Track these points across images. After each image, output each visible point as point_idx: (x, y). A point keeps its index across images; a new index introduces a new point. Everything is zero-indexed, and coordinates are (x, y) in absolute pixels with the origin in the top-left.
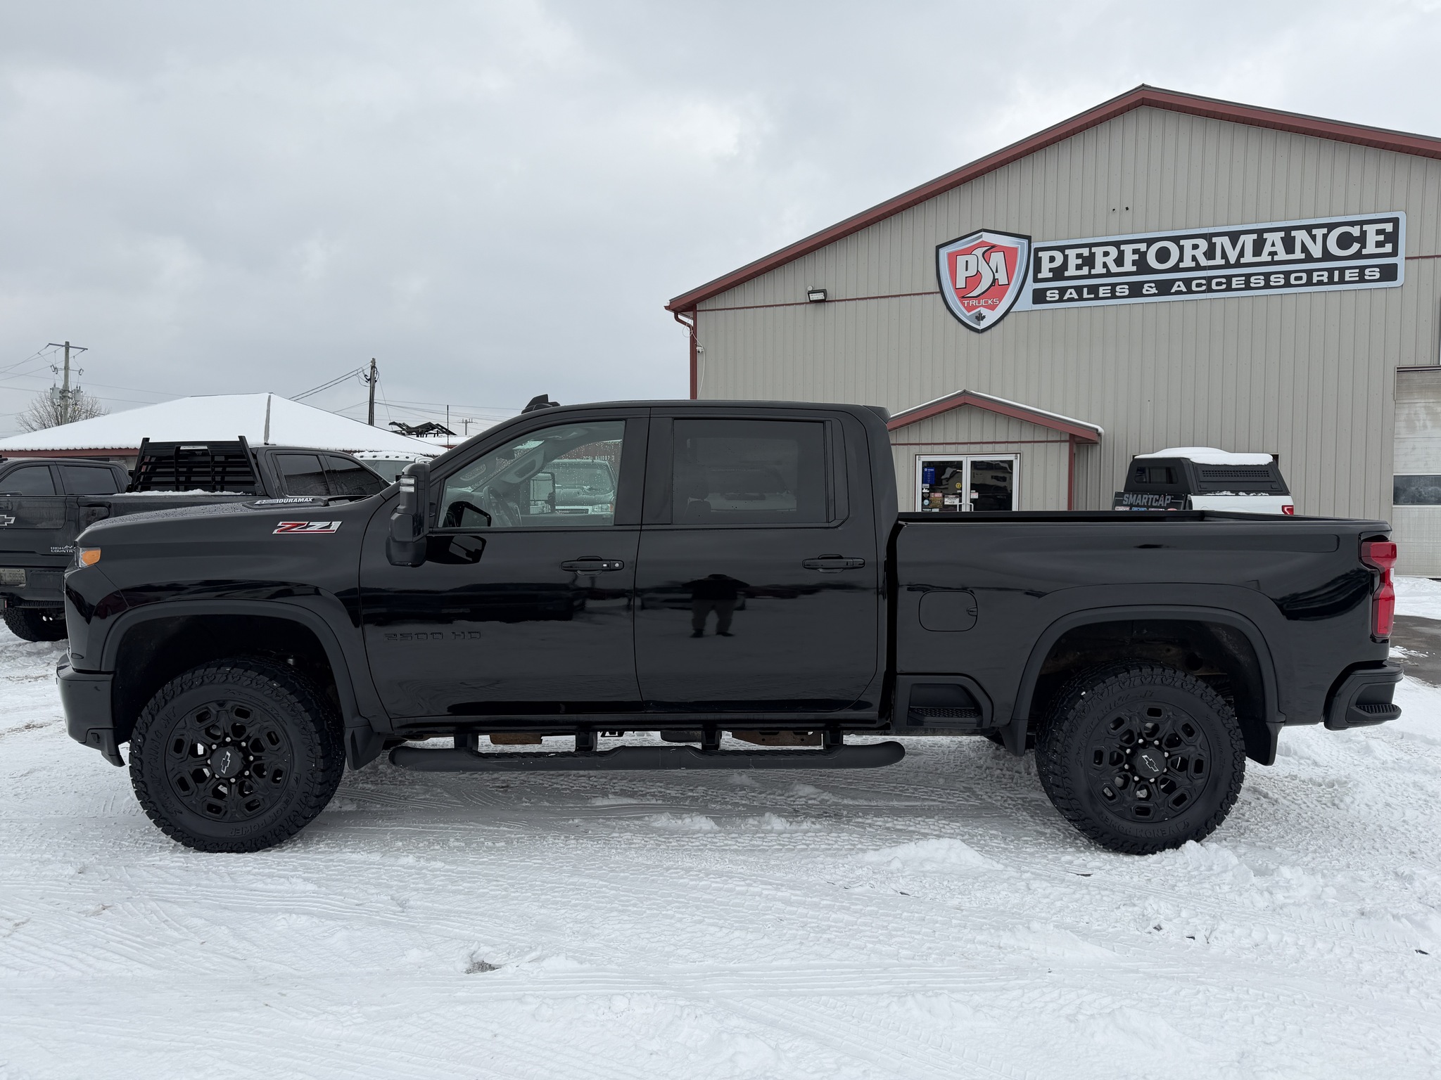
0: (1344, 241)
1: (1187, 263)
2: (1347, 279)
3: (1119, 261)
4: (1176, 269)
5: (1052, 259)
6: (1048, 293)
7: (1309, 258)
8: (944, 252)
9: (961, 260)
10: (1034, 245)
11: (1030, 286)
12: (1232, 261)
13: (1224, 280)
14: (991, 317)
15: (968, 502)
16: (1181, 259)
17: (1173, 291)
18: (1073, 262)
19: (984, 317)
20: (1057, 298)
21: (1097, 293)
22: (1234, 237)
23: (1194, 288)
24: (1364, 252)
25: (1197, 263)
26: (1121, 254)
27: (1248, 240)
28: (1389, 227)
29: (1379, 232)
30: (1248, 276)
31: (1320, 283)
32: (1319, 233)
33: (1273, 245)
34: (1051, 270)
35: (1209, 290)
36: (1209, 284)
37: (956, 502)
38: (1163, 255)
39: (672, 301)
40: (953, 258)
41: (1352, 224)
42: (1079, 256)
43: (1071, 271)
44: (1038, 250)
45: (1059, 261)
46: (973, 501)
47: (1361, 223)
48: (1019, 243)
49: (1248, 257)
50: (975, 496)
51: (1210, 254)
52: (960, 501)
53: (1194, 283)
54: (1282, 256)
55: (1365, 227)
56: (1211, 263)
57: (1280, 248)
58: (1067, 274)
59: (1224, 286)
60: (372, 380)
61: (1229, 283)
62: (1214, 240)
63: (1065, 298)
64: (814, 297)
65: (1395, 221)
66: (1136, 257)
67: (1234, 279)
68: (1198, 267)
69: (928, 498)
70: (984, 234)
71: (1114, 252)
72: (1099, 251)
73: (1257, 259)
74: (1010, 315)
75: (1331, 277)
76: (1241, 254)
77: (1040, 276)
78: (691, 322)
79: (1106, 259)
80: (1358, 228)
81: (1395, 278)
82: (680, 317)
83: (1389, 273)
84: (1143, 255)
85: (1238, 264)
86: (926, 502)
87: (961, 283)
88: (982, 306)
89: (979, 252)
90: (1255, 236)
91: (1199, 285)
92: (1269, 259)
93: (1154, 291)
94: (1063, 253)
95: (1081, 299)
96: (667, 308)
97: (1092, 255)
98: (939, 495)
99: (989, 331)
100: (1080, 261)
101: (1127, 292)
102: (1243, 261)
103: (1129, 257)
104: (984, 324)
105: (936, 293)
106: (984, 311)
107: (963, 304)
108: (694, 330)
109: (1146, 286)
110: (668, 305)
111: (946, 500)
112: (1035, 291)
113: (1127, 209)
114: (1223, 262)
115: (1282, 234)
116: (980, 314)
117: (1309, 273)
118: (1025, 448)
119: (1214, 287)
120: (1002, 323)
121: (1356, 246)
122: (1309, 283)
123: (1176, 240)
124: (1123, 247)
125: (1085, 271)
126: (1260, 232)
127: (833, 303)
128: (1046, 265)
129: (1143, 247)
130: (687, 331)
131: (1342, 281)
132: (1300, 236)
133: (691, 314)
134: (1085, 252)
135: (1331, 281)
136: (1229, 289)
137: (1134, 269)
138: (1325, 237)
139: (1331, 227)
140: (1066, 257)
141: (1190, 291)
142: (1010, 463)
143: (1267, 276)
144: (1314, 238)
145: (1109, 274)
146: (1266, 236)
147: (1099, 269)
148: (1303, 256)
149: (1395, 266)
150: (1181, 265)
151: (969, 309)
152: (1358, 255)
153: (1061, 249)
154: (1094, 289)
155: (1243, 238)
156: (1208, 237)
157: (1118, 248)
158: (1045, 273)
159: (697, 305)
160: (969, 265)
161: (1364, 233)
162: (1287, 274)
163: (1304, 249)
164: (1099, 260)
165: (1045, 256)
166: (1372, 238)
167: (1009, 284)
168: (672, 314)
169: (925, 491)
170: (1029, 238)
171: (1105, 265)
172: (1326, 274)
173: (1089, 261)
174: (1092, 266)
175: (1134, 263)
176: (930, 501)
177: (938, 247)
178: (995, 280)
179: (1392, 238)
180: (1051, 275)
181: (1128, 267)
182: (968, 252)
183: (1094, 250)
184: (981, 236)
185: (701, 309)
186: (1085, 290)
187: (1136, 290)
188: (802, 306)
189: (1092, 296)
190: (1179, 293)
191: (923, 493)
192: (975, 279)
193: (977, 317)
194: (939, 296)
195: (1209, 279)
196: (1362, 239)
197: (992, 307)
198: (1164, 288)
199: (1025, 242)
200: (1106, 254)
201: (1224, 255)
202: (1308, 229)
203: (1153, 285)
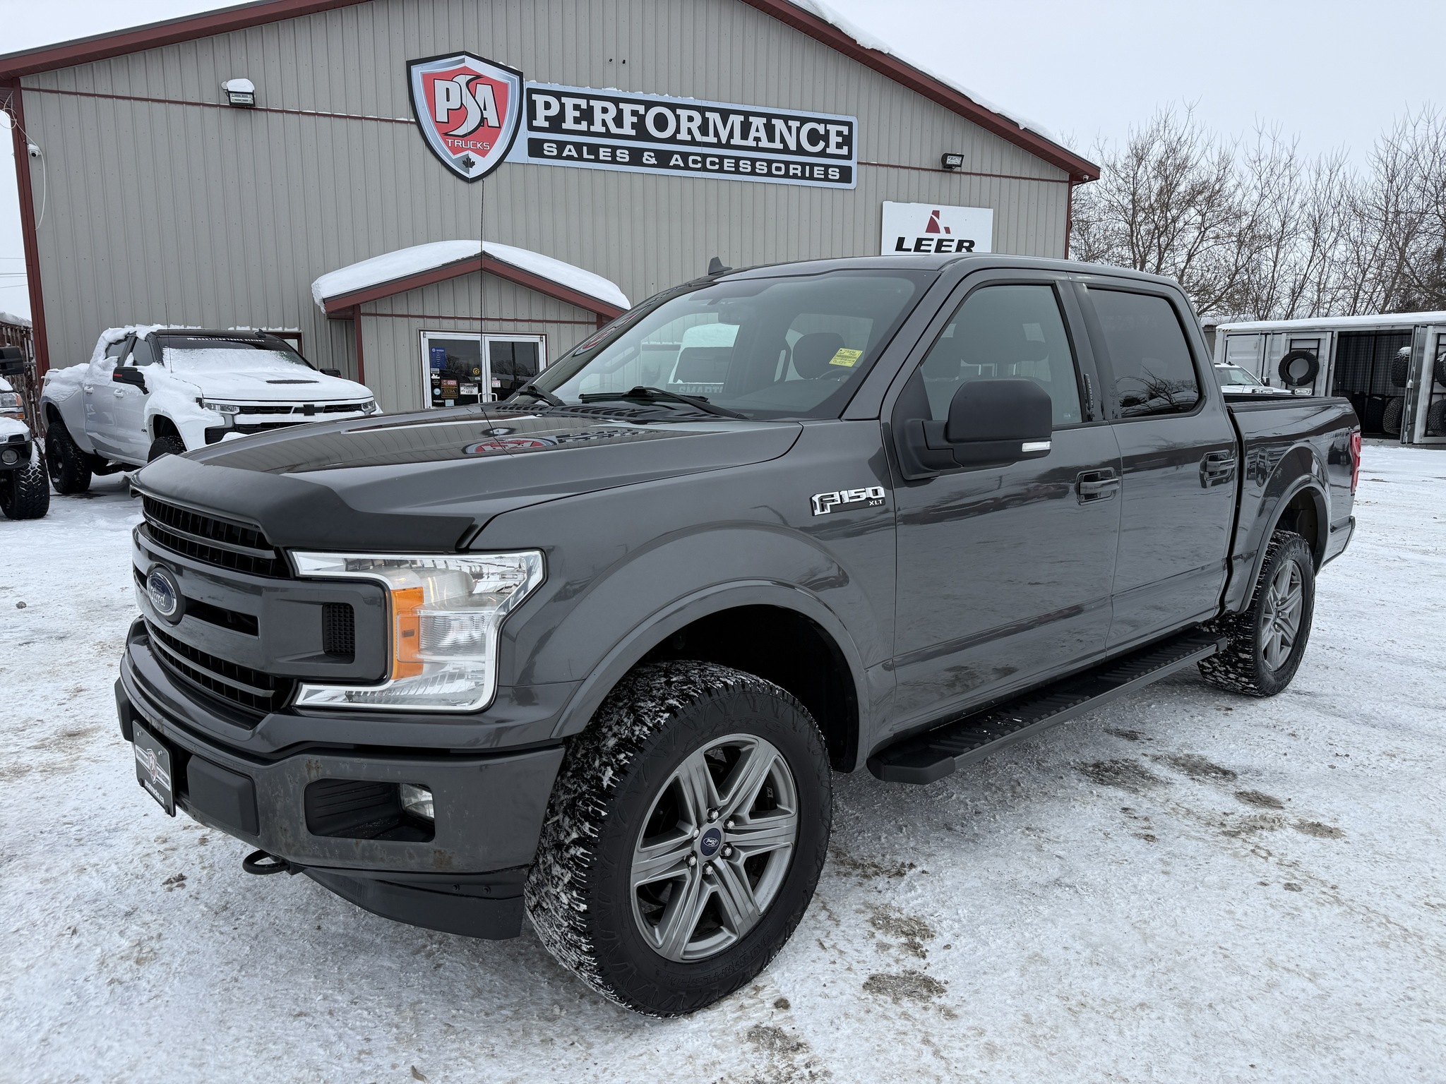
0: (814, 137)
1: (683, 136)
2: (816, 176)
3: (619, 121)
4: (672, 140)
5: (548, 106)
6: (546, 145)
7: (786, 150)
8: (417, 71)
9: (440, 86)
10: (527, 85)
11: (524, 134)
12: (724, 141)
13: (717, 160)
14: (482, 165)
15: (490, 391)
16: (678, 130)
17: (671, 164)
18: (571, 114)
19: (473, 164)
20: (555, 153)
21: (597, 155)
22: (725, 114)
23: (691, 165)
24: (828, 151)
25: (693, 137)
26: (620, 112)
27: (736, 120)
28: (845, 130)
29: (839, 133)
30: (738, 159)
31: (795, 176)
32: (794, 124)
33: (757, 130)
34: (547, 118)
35: (704, 169)
36: (704, 163)
37: (475, 391)
38: (661, 122)
40: (429, 80)
41: (819, 121)
42: (576, 107)
43: (569, 124)
44: (531, 91)
45: (554, 111)
46: (494, 390)
47: (826, 122)
48: (509, 79)
49: (737, 140)
50: (497, 384)
51: (704, 129)
52: (480, 390)
53: (691, 158)
54: (764, 143)
55: (829, 127)
56: (705, 139)
57: (762, 134)
58: (564, 126)
59: (717, 167)
61: (721, 163)
62: (708, 114)
63: (564, 155)
64: (234, 99)
65: (850, 125)
66: (635, 119)
67: (726, 161)
68: (693, 142)
69: (439, 387)
70: (467, 58)
71: (613, 111)
72: (597, 105)
73: (744, 143)
74: (503, 165)
75: (803, 171)
76: (731, 135)
77: (535, 123)
79: (605, 116)
80: (823, 125)
81: (850, 181)
83: (846, 175)
84: (642, 118)
85: (728, 146)
86: (437, 391)
87: (442, 117)
88: (470, 149)
89: (463, 79)
90: (742, 118)
91: (695, 162)
92: (754, 144)
93: (653, 161)
94: (560, 101)
95: (581, 158)
97: (591, 109)
98: (453, 383)
99: (481, 182)
100: (577, 114)
101: (627, 159)
102: (733, 142)
103: (629, 119)
104: (473, 173)
105: (411, 123)
106: (474, 157)
107: (447, 143)
108: (19, 117)
109: (646, 154)
111: (462, 388)
112: (530, 140)
113: (624, 62)
114: (715, 140)
115: (764, 120)
116: (469, 159)
117: (787, 164)
118: (551, 329)
119: (708, 166)
120: (494, 173)
121: (822, 144)
122: (787, 175)
123: (673, 107)
124: (622, 106)
125: (583, 126)
126: (747, 114)
127: (264, 113)
128: (541, 112)
129: (641, 109)
131: (811, 178)
132: (779, 124)
133: (9, 91)
134: (583, 103)
135: (803, 177)
136: (721, 170)
137: (633, 133)
138: (798, 130)
139: (804, 121)
140: (562, 106)
141: (687, 168)
142: (535, 345)
143: (753, 161)
144: (789, 129)
145: (608, 134)
146: (751, 119)
147: (597, 127)
148: (781, 146)
149: (850, 168)
150: (679, 137)
151: (455, 150)
152: (823, 154)
153: (558, 95)
154: (594, 149)
155: (732, 117)
156: (702, 110)
157: (617, 107)
158: (540, 122)
159: (22, 80)
160: (450, 95)
161: (827, 132)
162: (770, 162)
163: (783, 140)
164: (598, 116)
165: (540, 100)
166: (834, 139)
167: (500, 127)
169: (434, 377)
170: (520, 74)
171: (604, 123)
172: (799, 167)
173: (587, 115)
174: (591, 123)
175: (634, 126)
176: (443, 391)
177: (410, 64)
178: (483, 119)
179: (847, 141)
180: (546, 124)
181: (628, 130)
182: (450, 76)
183: (592, 103)
184: (463, 61)
185: (30, 86)
186: (585, 149)
187: (636, 157)
188: (213, 109)
189: (593, 157)
190: (676, 167)
191: (432, 380)
192: (459, 114)
193: (464, 162)
194: (415, 127)
195: (704, 156)
196: (826, 138)
197: (483, 153)
198: (663, 159)
199: (517, 78)
200: (605, 110)
201: (716, 134)
202: (786, 119)
203: (652, 154)
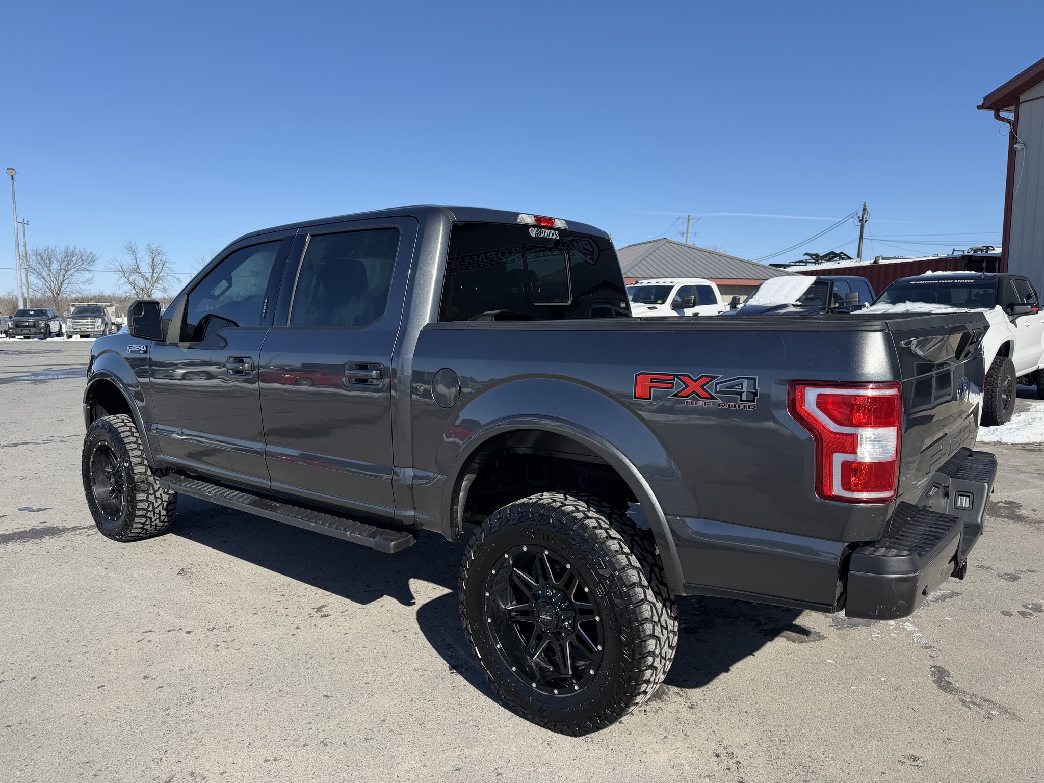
39: (985, 99)
60: (862, 221)
78: (1011, 116)
82: (1002, 114)
96: (979, 107)
108: (1014, 125)
110: (981, 102)
130: (1006, 128)
133: (1013, 107)
159: (1019, 96)
168: (992, 112)
185: (1024, 99)
